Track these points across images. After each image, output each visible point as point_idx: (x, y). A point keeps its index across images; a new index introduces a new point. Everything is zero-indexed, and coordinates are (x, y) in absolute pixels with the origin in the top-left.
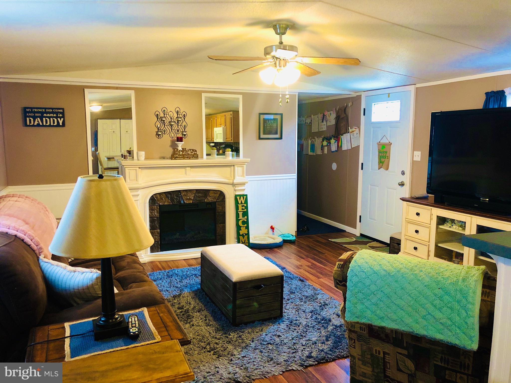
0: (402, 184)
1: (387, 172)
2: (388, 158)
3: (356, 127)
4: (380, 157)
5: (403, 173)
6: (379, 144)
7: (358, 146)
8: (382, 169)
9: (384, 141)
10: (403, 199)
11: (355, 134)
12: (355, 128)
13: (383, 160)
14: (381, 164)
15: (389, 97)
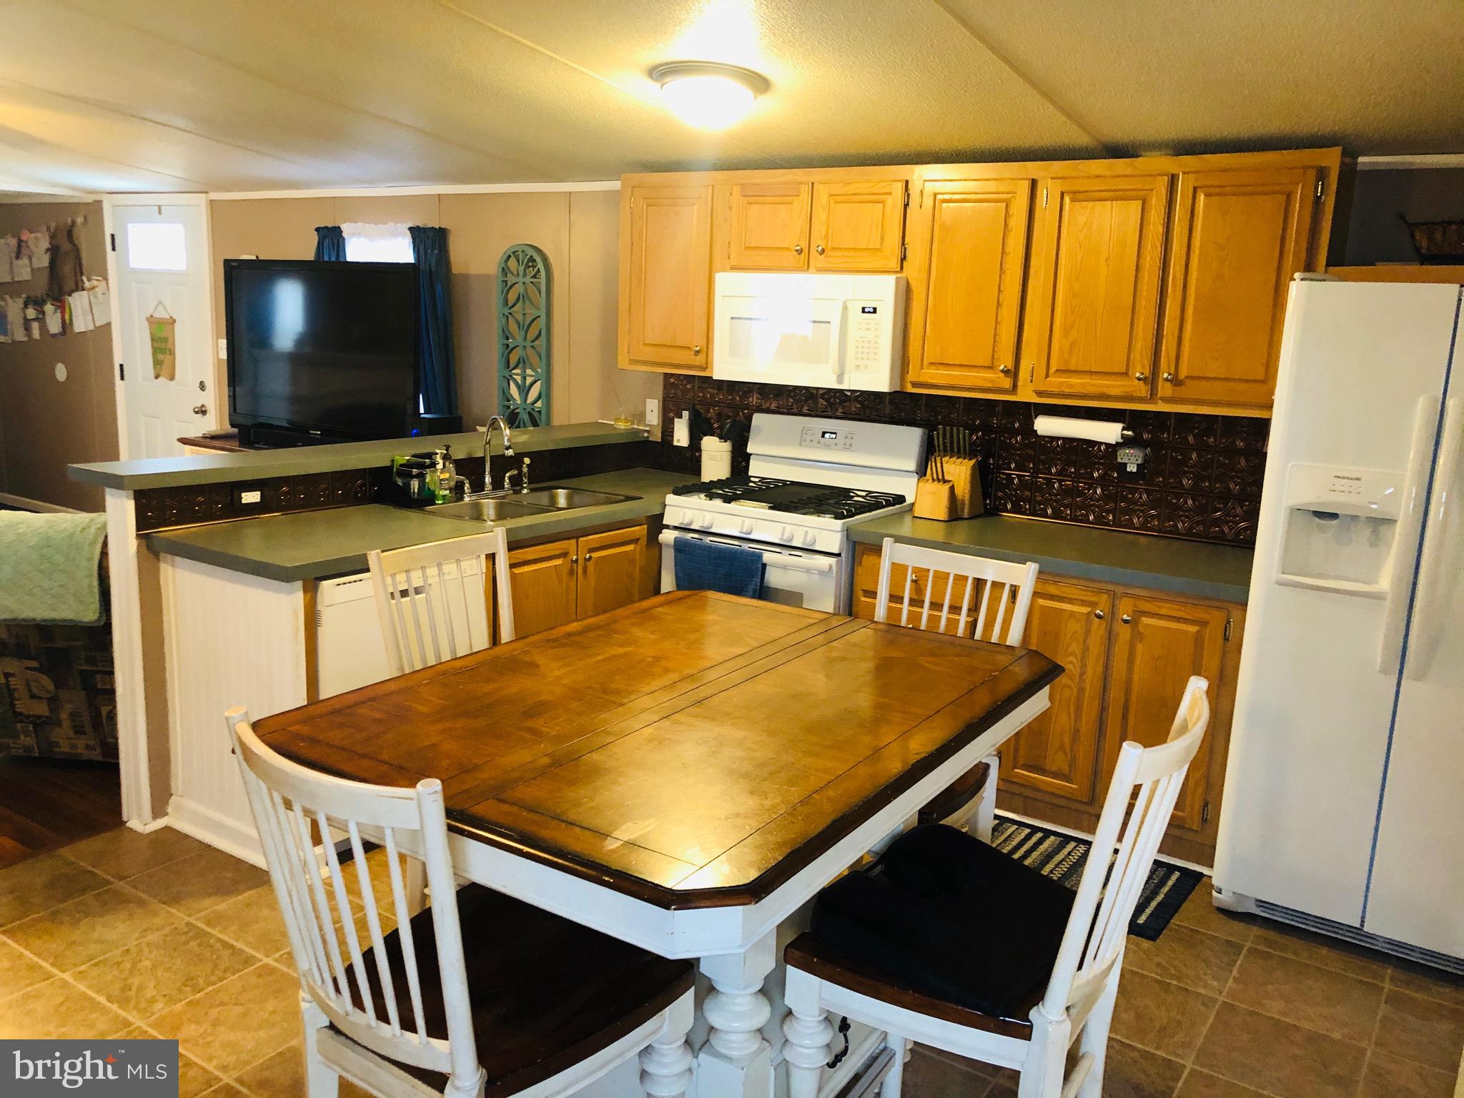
0: (202, 411)
1: (172, 383)
2: (172, 352)
3: (100, 278)
4: (155, 351)
5: (202, 386)
6: (151, 320)
7: (109, 324)
8: (161, 379)
9: (161, 314)
10: (184, 441)
11: (99, 295)
12: (98, 280)
13: (160, 357)
14: (159, 367)
15: (160, 213)
